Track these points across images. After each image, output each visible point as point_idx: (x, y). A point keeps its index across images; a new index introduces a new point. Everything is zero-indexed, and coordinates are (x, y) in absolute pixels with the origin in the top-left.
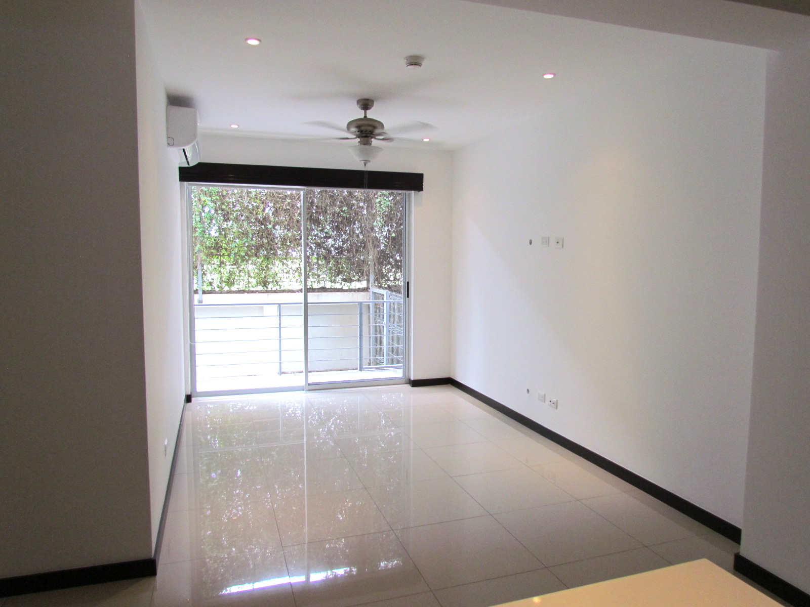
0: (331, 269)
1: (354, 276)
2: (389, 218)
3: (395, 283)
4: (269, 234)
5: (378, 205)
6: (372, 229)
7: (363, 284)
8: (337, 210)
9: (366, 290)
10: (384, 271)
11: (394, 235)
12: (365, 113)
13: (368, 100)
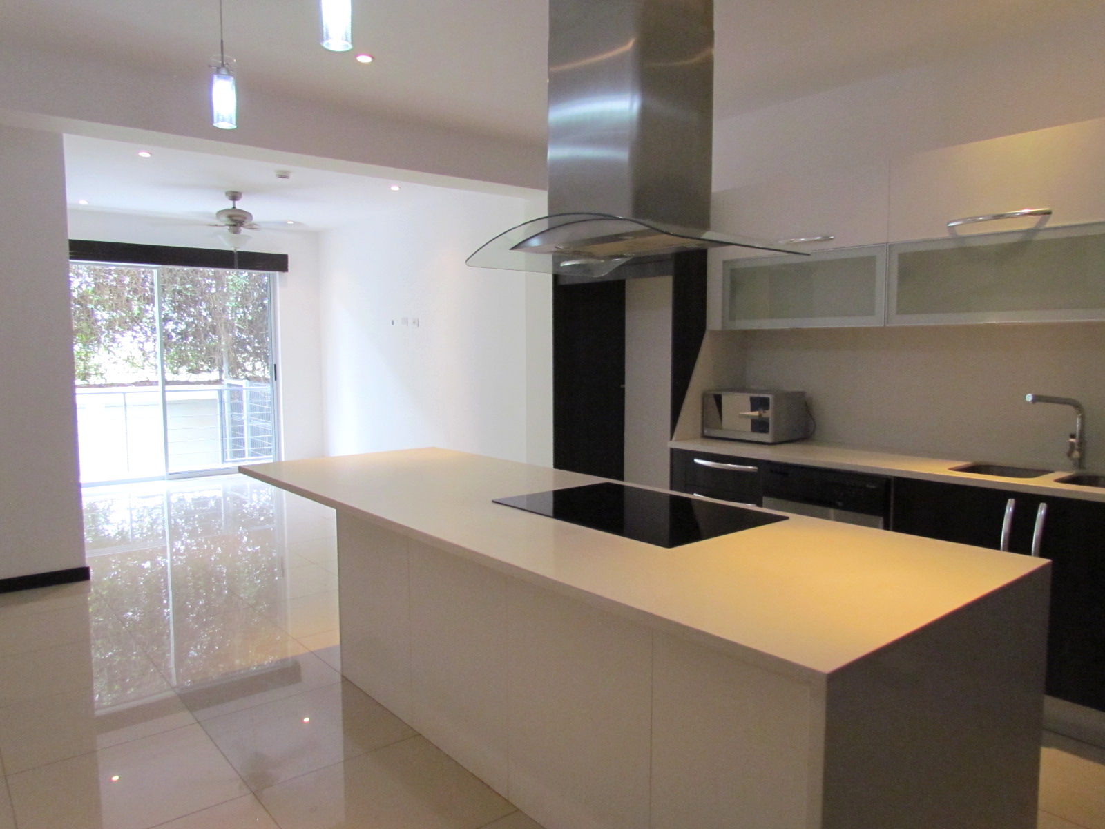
0: (173, 358)
1: (202, 366)
2: (244, 299)
3: (254, 374)
4: (89, 316)
5: (231, 283)
6: (224, 311)
7: (215, 375)
8: (179, 288)
9: (219, 382)
10: (240, 360)
11: (250, 318)
12: (234, 204)
13: (236, 192)
